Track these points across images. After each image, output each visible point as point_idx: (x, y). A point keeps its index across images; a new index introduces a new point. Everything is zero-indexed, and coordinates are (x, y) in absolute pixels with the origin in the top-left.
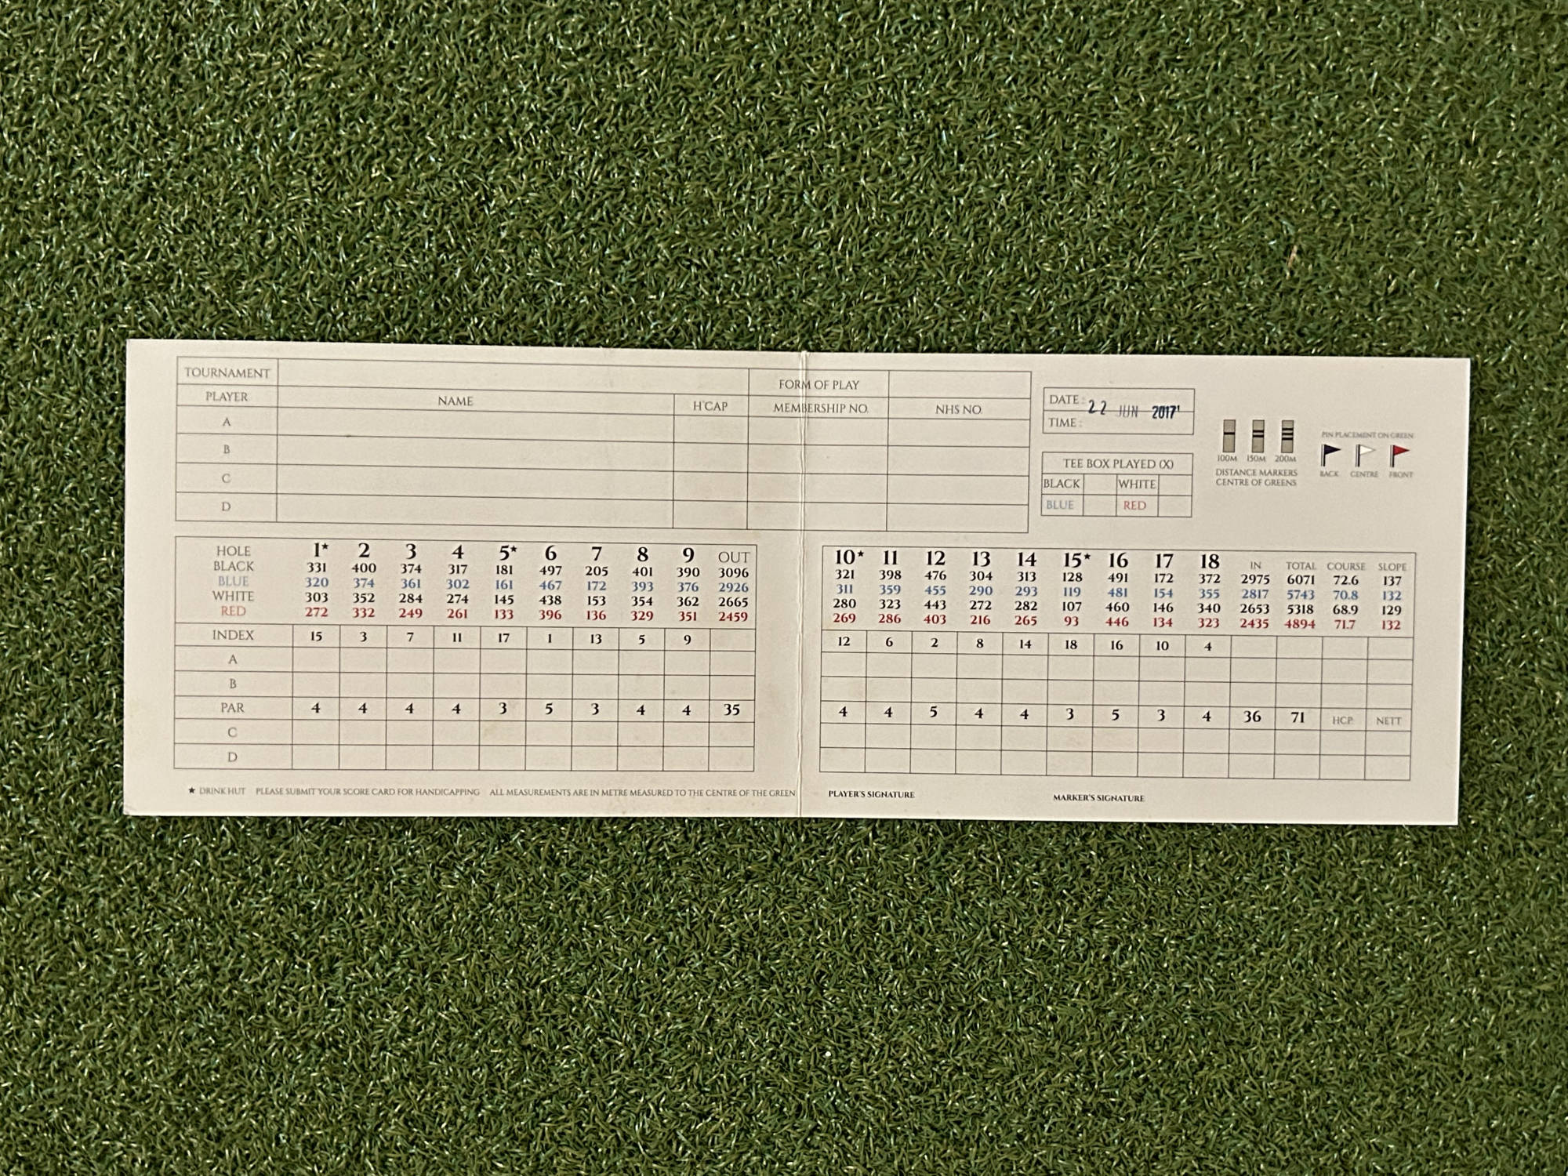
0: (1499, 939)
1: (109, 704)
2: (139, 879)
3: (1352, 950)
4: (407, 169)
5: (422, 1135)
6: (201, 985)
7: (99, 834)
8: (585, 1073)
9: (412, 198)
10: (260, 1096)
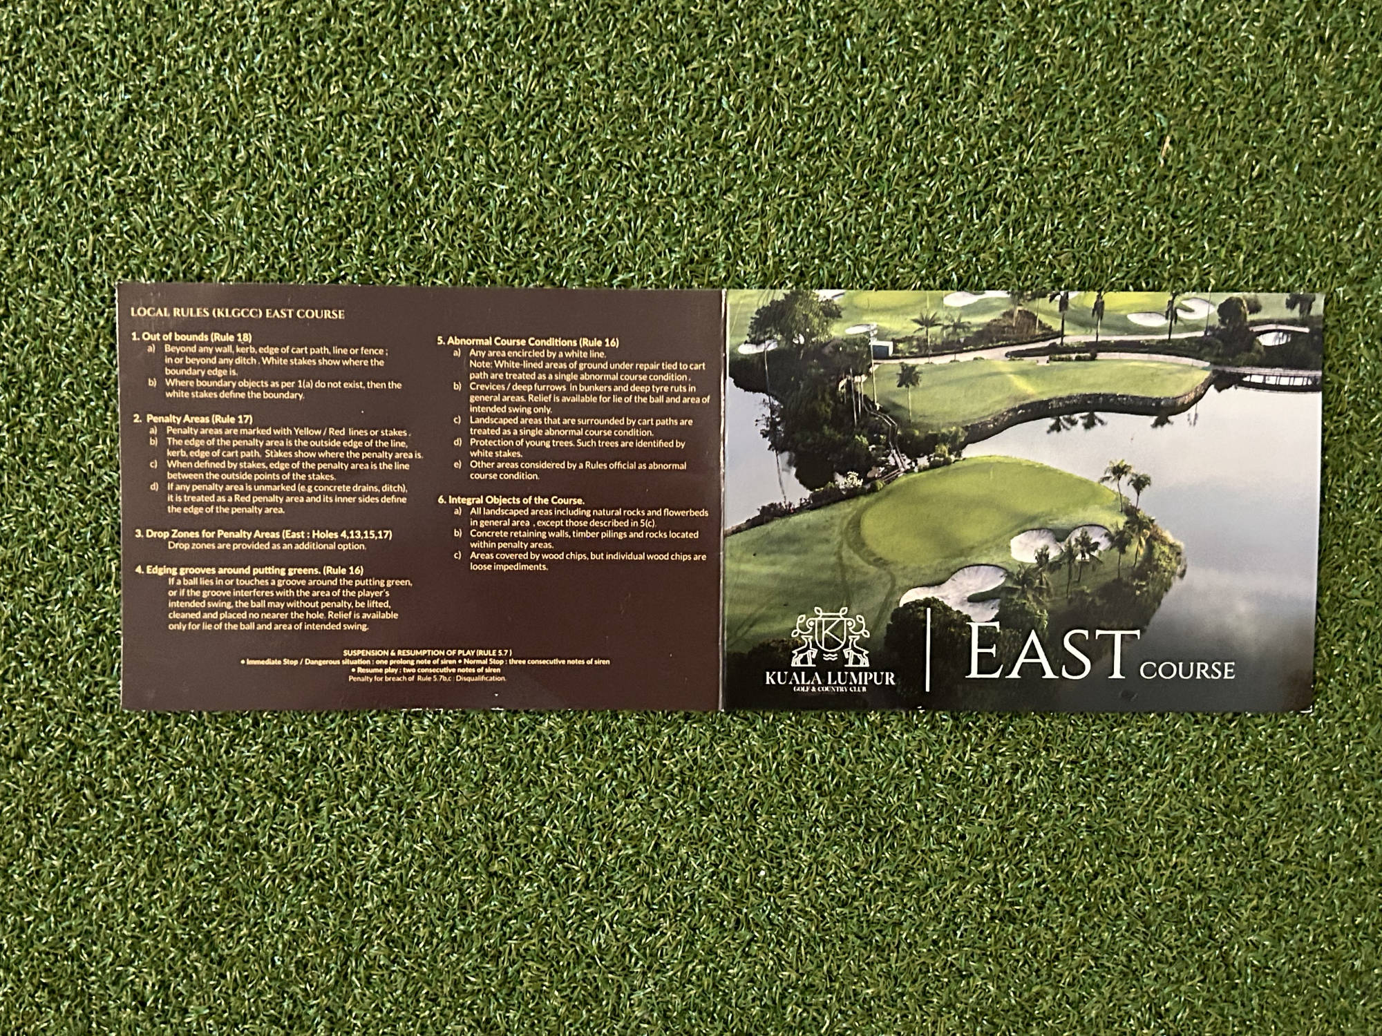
0: (1361, 757)
1: (109, 577)
2: (142, 733)
3: (1229, 768)
4: (362, 86)
5: (402, 953)
6: (200, 826)
7: (104, 693)
8: (546, 896)
9: (368, 112)
10: (256, 924)
